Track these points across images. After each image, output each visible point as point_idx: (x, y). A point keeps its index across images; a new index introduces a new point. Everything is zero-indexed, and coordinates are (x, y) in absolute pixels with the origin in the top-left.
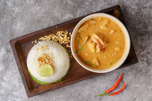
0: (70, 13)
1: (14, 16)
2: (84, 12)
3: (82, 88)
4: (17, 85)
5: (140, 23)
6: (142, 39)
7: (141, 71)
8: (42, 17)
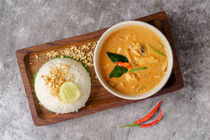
0: (91, 16)
1: (15, 18)
2: (109, 16)
3: (105, 117)
4: (18, 112)
5: (183, 32)
6: (186, 54)
7: (183, 96)
8: (53, 21)
